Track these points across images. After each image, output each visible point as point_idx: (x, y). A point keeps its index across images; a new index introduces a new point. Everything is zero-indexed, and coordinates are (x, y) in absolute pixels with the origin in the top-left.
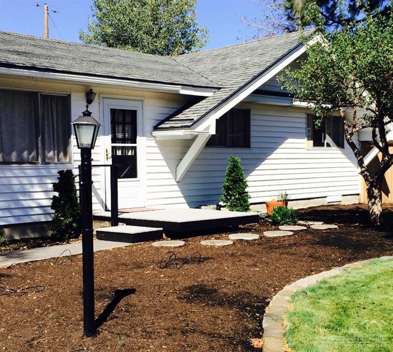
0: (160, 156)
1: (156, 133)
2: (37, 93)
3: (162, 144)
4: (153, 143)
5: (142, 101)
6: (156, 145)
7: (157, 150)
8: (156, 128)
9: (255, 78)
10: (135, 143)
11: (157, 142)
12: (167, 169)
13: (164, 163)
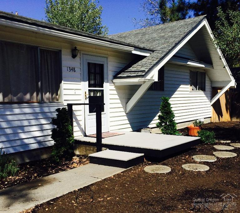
0: (117, 97)
1: (115, 81)
2: (37, 47)
3: (118, 88)
4: (113, 87)
5: (107, 58)
6: (115, 89)
7: (115, 92)
8: (115, 77)
9: (177, 44)
10: (103, 87)
11: (115, 87)
12: (121, 105)
13: (119, 101)
